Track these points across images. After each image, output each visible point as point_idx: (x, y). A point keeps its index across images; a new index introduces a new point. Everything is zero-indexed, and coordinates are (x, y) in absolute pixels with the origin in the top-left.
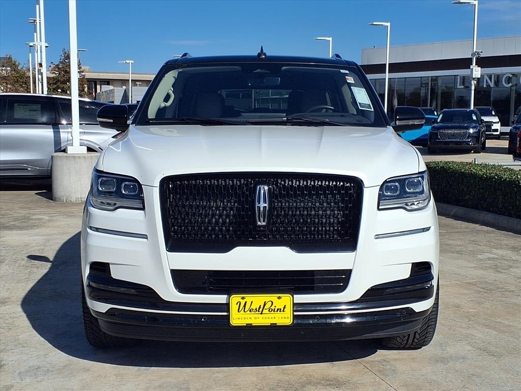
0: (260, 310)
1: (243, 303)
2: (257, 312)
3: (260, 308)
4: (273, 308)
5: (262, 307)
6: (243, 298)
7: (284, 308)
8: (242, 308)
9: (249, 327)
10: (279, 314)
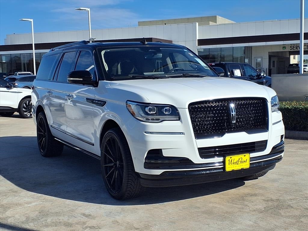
0: (237, 163)
1: (231, 159)
2: (236, 164)
3: (237, 161)
4: (242, 161)
5: (238, 161)
6: (231, 158)
7: (247, 160)
8: (231, 162)
9: (233, 171)
10: (245, 164)
